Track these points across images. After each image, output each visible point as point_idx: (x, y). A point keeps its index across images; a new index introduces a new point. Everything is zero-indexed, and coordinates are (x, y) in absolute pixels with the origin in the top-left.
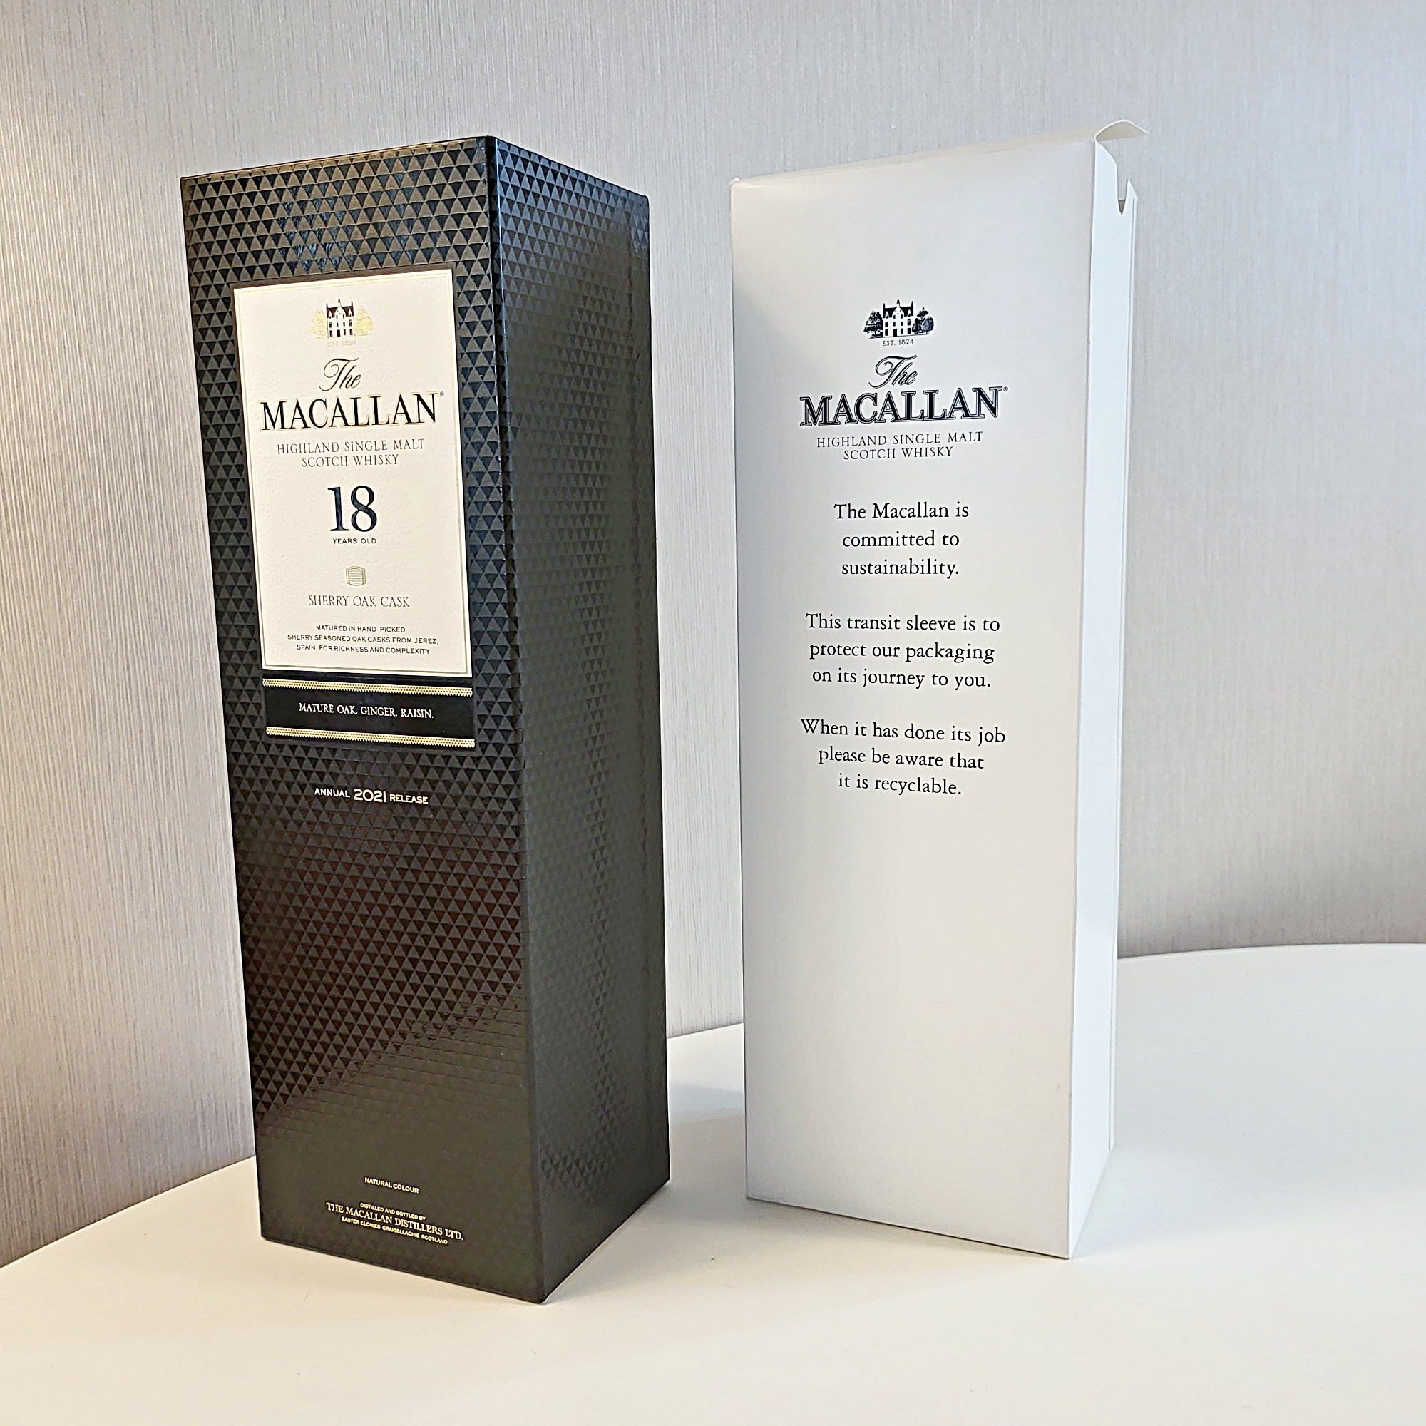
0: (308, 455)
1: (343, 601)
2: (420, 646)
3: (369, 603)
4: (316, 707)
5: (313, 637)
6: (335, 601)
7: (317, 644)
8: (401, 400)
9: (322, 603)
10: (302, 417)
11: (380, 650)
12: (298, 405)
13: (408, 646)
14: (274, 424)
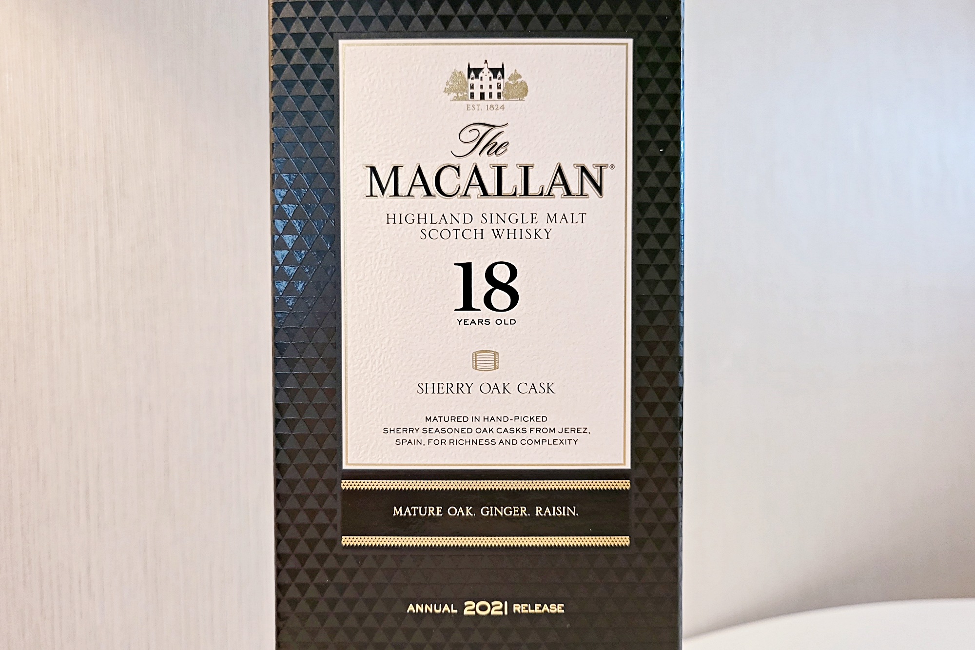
0: (428, 227)
1: (465, 389)
2: (564, 436)
3: (501, 391)
4: (417, 511)
5: (420, 431)
6: (454, 389)
7: (425, 438)
8: (560, 170)
9: (436, 391)
10: (425, 184)
11: (514, 442)
12: (419, 171)
13: (550, 437)
14: (383, 191)
